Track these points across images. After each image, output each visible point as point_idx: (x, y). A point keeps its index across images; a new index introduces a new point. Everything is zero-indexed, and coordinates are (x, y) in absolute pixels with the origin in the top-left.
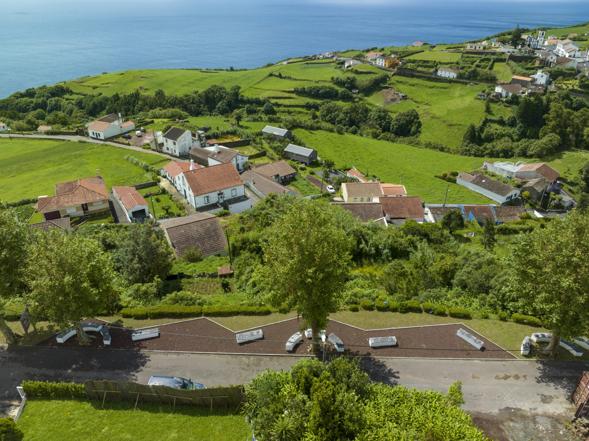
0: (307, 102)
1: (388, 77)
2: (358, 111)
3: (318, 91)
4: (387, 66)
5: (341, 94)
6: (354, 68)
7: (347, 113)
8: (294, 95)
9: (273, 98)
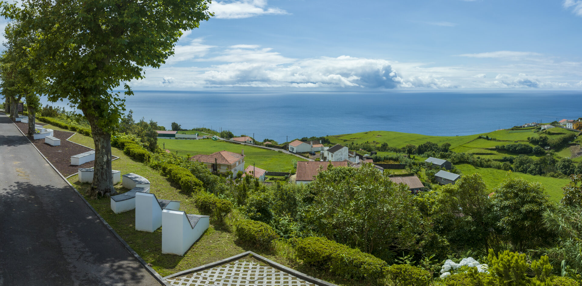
0: (505, 157)
1: (575, 136)
2: (547, 163)
3: (515, 148)
4: (575, 128)
5: (535, 150)
6: (548, 130)
7: (537, 164)
8: (495, 152)
9: (477, 154)
